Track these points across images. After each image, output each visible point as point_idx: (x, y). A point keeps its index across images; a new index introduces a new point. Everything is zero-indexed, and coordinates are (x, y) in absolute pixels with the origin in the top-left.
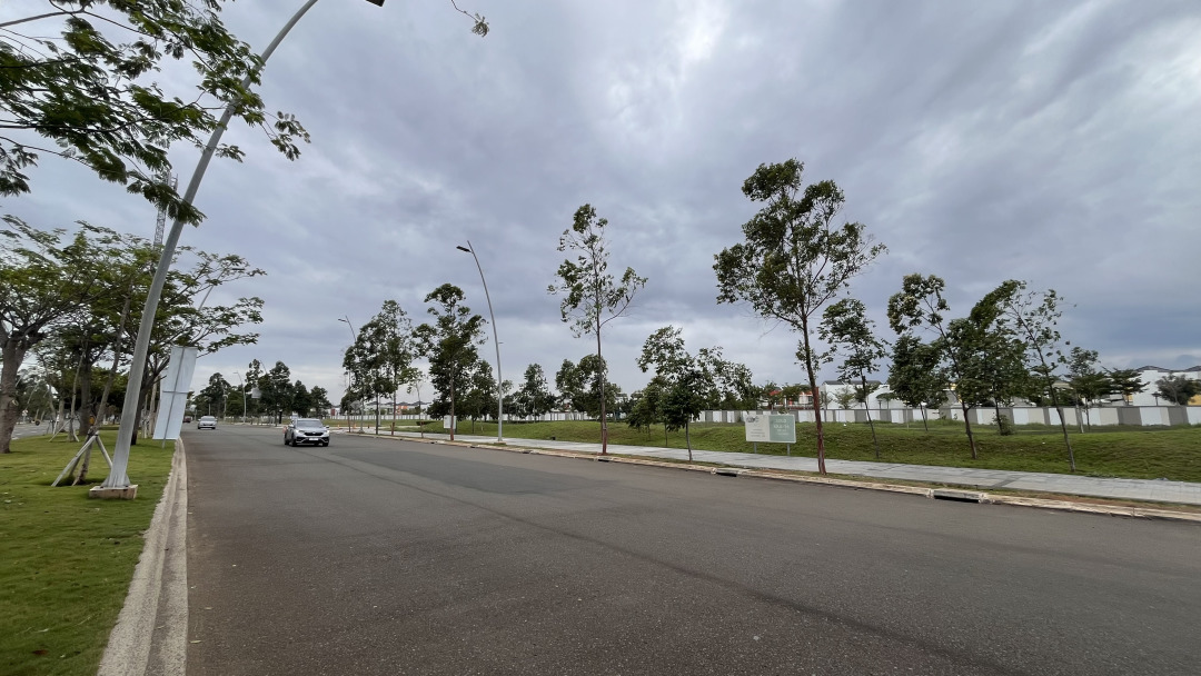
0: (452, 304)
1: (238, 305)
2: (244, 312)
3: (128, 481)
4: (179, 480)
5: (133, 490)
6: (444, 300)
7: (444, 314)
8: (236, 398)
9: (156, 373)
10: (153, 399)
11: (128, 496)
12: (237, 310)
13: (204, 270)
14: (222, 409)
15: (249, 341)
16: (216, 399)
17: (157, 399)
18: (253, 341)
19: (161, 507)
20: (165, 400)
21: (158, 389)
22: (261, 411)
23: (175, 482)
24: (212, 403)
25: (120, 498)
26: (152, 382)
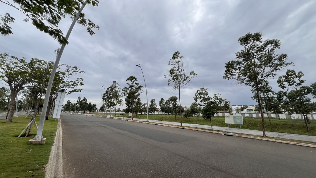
0: (134, 82)
1: (76, 81)
2: (78, 82)
3: (43, 137)
4: (60, 133)
5: (44, 141)
6: (131, 81)
7: (131, 85)
8: (74, 107)
9: (54, 100)
10: (53, 106)
11: (42, 143)
12: (76, 82)
13: (68, 71)
14: (70, 109)
15: (79, 91)
16: (68, 107)
17: (54, 106)
18: (80, 91)
19: (54, 148)
20: (56, 107)
21: (55, 104)
22: (80, 110)
23: (58, 134)
24: (67, 108)
25: (39, 144)
26: (53, 102)
